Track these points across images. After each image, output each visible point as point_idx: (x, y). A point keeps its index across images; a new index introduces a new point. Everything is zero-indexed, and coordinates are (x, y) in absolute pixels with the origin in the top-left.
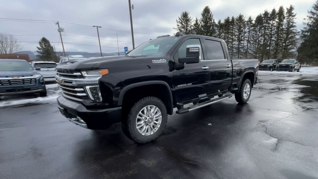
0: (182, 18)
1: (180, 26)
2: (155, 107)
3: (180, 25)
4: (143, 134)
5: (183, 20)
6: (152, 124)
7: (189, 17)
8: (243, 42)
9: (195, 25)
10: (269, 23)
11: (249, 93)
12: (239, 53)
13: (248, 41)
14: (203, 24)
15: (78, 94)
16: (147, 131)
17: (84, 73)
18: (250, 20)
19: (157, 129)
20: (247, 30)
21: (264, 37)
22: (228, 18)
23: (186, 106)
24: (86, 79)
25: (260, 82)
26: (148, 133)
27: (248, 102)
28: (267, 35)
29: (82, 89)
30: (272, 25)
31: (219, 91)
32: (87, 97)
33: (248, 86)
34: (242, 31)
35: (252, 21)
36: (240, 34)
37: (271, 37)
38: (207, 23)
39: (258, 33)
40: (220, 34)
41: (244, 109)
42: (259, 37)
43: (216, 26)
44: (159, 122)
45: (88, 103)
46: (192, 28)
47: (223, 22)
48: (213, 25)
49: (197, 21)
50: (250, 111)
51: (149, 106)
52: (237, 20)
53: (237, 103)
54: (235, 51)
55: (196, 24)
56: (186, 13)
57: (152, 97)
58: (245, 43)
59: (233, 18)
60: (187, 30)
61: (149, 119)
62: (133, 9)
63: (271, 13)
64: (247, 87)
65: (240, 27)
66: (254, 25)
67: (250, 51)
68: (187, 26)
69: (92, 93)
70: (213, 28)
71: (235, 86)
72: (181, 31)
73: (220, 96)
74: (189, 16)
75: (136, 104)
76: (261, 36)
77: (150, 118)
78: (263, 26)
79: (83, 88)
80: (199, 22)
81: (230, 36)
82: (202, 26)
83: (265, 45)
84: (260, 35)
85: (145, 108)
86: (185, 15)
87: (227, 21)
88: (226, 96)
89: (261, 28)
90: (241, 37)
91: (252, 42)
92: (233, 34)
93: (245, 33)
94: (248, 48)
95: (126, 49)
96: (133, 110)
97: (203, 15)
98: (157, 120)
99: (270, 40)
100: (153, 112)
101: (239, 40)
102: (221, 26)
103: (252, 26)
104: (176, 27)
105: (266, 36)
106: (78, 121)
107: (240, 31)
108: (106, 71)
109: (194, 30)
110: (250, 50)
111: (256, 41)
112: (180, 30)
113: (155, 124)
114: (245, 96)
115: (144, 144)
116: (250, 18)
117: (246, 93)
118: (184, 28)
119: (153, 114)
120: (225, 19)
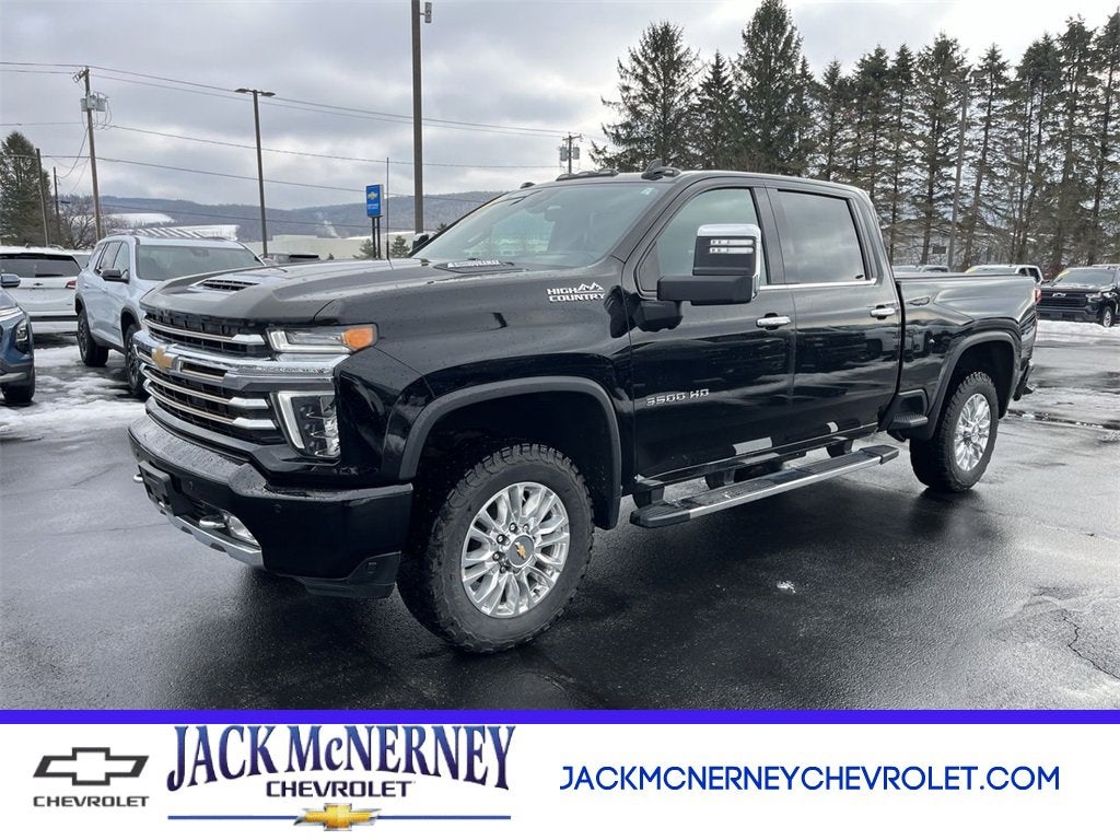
0: (645, 56)
1: (632, 93)
2: (543, 488)
3: (637, 87)
4: (487, 611)
5: (652, 61)
6: (528, 564)
7: (680, 52)
8: (953, 171)
9: (707, 86)
10: (1093, 82)
11: (984, 443)
12: (928, 227)
13: (983, 168)
14: (747, 80)
15: (240, 422)
16: (504, 599)
17: (278, 339)
18: (993, 64)
19: (544, 591)
20: (975, 111)
21: (1068, 147)
22: (880, 52)
23: (673, 492)
24: (282, 363)
25: (1041, 385)
26: (504, 607)
27: (976, 487)
28: (1082, 138)
29: (261, 403)
30: (1108, 91)
31: (833, 427)
32: (277, 436)
33: (982, 408)
34: (951, 115)
35: (1002, 67)
36: (938, 131)
37: (1106, 151)
38: (771, 78)
39: (1035, 128)
40: (833, 133)
41: (959, 522)
42: (1040, 147)
43: (816, 90)
44: (557, 560)
45: (276, 459)
46: (694, 100)
47: (849, 71)
48: (798, 90)
49: (717, 68)
50: (988, 535)
51: (520, 488)
52: (925, 63)
53: (923, 488)
54: (908, 212)
55: (716, 83)
56: (666, 30)
57: (535, 447)
58: (968, 176)
59: (903, 54)
60: (666, 109)
61: (518, 544)
62: (428, 21)
63: (1100, 33)
64: (975, 412)
65: (940, 99)
66: (1013, 91)
67: (990, 219)
68: (669, 93)
69: (300, 418)
70: (799, 100)
71: (914, 405)
72: (637, 114)
73: (837, 450)
74: (683, 44)
75: (470, 476)
76: (1052, 142)
77: (522, 540)
78: (1062, 96)
79: (266, 397)
80: (727, 73)
81: (884, 142)
82: (741, 93)
83: (1073, 188)
84: (1046, 137)
85: (504, 493)
86: (663, 41)
87: (873, 68)
88: (868, 453)
89: (1048, 104)
90: (946, 146)
91: (1001, 172)
92: (899, 132)
93: (967, 125)
94: (978, 202)
95: (373, 195)
96: (457, 500)
97: (751, 39)
98: (547, 551)
99: (1101, 165)
100: (535, 514)
101: (935, 162)
102: (838, 92)
103: (1002, 95)
104: (617, 96)
105: (1077, 146)
106: (225, 532)
107: (940, 118)
108: (365, 335)
109: (700, 109)
110: (993, 209)
111: (1023, 169)
112: (633, 108)
113: (540, 565)
114: (963, 457)
115: (487, 655)
116: (993, 56)
117: (967, 440)
118: (652, 99)
119: (531, 521)
120: (863, 60)
